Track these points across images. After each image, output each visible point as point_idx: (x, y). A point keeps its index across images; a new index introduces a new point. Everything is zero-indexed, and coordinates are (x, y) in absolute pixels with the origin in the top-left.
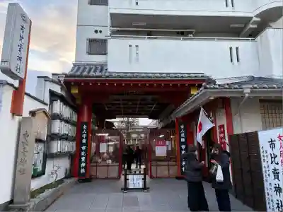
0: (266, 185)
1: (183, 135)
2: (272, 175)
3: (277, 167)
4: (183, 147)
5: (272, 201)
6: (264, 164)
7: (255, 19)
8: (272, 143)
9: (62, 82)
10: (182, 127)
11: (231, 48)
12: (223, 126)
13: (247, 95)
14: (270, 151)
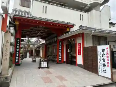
0: (99, 64)
1: (60, 46)
2: (102, 60)
3: (105, 58)
4: (60, 51)
5: (101, 69)
6: (99, 57)
7: (89, 5)
8: (103, 50)
9: (12, 18)
10: (60, 43)
11: (81, 15)
12: (80, 44)
13: (93, 33)
14: (102, 53)
